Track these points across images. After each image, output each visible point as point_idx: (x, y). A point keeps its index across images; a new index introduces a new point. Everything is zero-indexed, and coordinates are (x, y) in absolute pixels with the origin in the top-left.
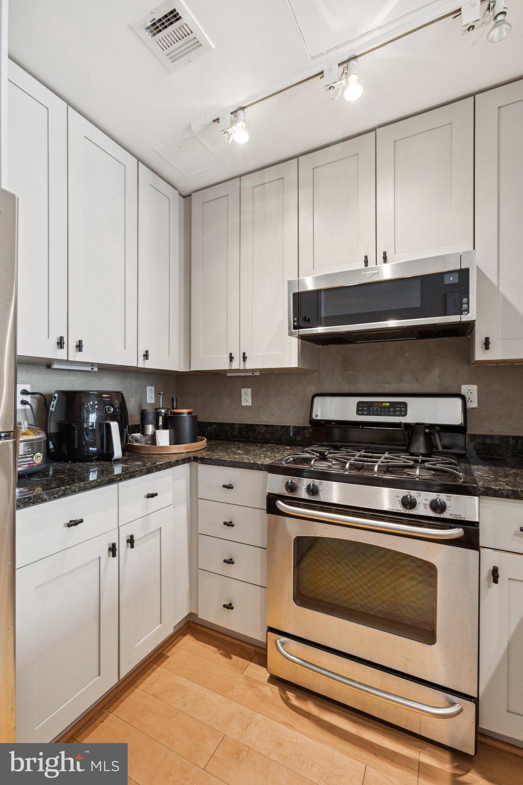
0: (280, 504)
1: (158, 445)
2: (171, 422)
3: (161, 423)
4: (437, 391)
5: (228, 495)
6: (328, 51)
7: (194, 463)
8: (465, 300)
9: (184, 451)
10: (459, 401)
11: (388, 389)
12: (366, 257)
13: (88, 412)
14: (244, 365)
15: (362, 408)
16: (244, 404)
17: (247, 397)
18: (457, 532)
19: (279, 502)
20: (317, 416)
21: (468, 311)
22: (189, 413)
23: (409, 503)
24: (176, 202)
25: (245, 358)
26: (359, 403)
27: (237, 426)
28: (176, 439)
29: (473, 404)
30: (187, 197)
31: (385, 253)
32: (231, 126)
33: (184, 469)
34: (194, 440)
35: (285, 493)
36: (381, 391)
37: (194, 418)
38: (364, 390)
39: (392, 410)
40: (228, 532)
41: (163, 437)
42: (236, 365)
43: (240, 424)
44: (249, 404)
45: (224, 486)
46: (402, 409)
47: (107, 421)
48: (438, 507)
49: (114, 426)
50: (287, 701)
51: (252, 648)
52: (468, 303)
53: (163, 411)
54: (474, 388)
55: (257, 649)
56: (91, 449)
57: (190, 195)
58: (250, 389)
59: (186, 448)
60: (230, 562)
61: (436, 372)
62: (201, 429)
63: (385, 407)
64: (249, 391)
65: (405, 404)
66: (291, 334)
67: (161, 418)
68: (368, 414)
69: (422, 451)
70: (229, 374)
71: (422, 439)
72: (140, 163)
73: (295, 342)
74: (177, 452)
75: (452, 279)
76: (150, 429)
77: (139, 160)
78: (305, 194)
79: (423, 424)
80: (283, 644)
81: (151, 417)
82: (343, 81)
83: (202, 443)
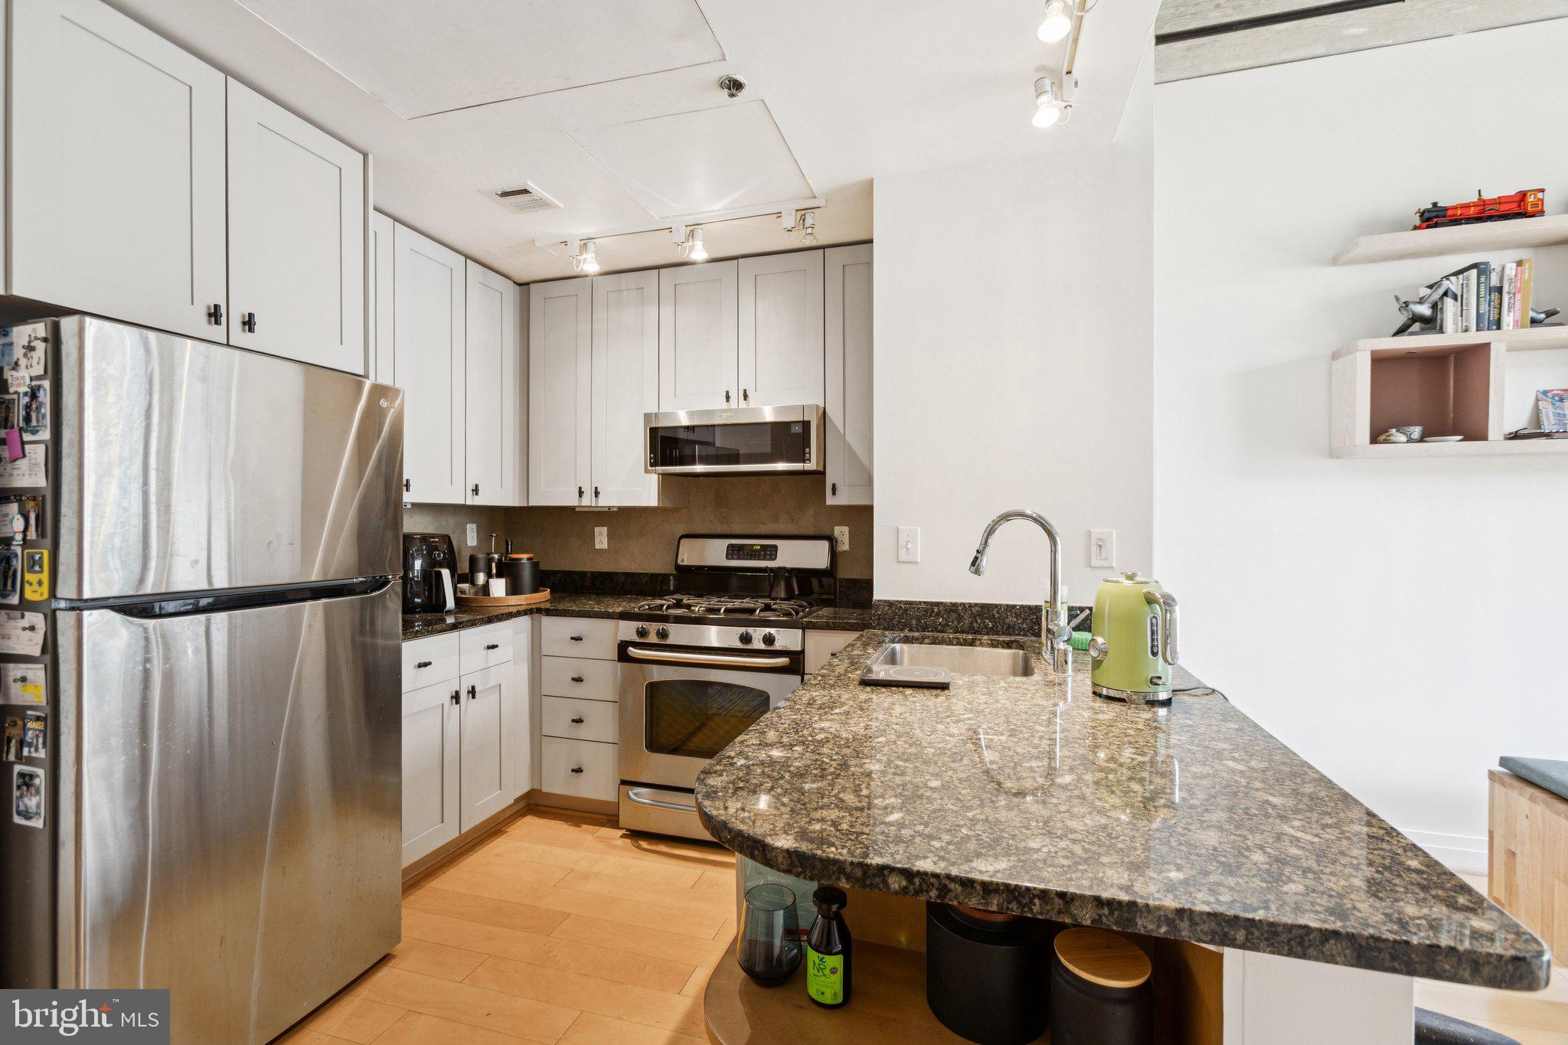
0: (633, 651)
1: (491, 596)
2: (507, 569)
3: (494, 571)
4: (811, 532)
5: (577, 649)
6: (674, 217)
7: (536, 616)
8: (807, 450)
9: (523, 603)
10: (825, 544)
11: (763, 529)
12: (727, 392)
13: (413, 559)
14: (597, 501)
15: (733, 552)
16: (598, 546)
17: (601, 538)
18: (782, 661)
19: (631, 648)
20: (683, 561)
21: (810, 460)
22: (529, 559)
23: (746, 639)
24: (510, 291)
25: (597, 494)
26: (730, 546)
27: (589, 575)
28: (514, 589)
29: (844, 546)
30: (524, 285)
31: (745, 391)
32: (581, 254)
33: (524, 622)
34: (535, 590)
35: (636, 638)
36: (756, 532)
37: (535, 565)
38: (737, 529)
39: (762, 553)
40: (579, 690)
41: (498, 587)
42: (587, 501)
43: (592, 572)
44: (605, 546)
45: (572, 638)
46: (771, 552)
47: (435, 567)
48: (769, 640)
49: (446, 573)
50: (639, 847)
51: (605, 817)
52: (810, 453)
53: (496, 556)
54: (846, 529)
55: (610, 818)
56: (416, 600)
57: (528, 284)
58: (606, 528)
59: (526, 600)
60: (579, 721)
61: (811, 511)
62: (542, 579)
63: (756, 551)
64: (605, 530)
65: (775, 547)
66: (647, 471)
67: (494, 565)
68: (738, 558)
69: (783, 595)
70: (577, 509)
71: (783, 583)
72: (468, 260)
73: (653, 480)
74: (515, 604)
75: (797, 429)
76: (481, 578)
77: (467, 257)
78: (667, 312)
79: (784, 568)
80: (636, 794)
81: (482, 564)
82: (691, 243)
83: (545, 595)
